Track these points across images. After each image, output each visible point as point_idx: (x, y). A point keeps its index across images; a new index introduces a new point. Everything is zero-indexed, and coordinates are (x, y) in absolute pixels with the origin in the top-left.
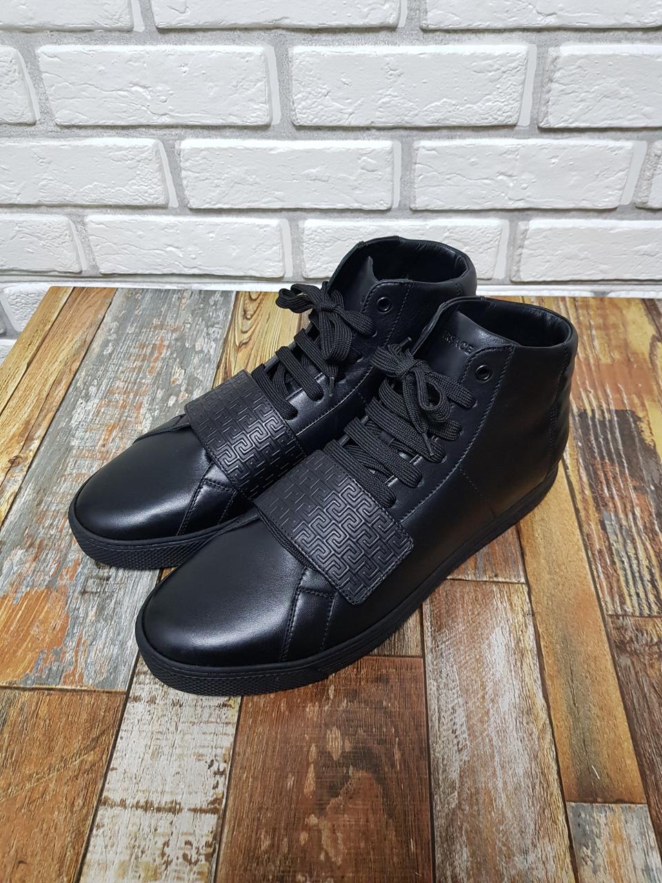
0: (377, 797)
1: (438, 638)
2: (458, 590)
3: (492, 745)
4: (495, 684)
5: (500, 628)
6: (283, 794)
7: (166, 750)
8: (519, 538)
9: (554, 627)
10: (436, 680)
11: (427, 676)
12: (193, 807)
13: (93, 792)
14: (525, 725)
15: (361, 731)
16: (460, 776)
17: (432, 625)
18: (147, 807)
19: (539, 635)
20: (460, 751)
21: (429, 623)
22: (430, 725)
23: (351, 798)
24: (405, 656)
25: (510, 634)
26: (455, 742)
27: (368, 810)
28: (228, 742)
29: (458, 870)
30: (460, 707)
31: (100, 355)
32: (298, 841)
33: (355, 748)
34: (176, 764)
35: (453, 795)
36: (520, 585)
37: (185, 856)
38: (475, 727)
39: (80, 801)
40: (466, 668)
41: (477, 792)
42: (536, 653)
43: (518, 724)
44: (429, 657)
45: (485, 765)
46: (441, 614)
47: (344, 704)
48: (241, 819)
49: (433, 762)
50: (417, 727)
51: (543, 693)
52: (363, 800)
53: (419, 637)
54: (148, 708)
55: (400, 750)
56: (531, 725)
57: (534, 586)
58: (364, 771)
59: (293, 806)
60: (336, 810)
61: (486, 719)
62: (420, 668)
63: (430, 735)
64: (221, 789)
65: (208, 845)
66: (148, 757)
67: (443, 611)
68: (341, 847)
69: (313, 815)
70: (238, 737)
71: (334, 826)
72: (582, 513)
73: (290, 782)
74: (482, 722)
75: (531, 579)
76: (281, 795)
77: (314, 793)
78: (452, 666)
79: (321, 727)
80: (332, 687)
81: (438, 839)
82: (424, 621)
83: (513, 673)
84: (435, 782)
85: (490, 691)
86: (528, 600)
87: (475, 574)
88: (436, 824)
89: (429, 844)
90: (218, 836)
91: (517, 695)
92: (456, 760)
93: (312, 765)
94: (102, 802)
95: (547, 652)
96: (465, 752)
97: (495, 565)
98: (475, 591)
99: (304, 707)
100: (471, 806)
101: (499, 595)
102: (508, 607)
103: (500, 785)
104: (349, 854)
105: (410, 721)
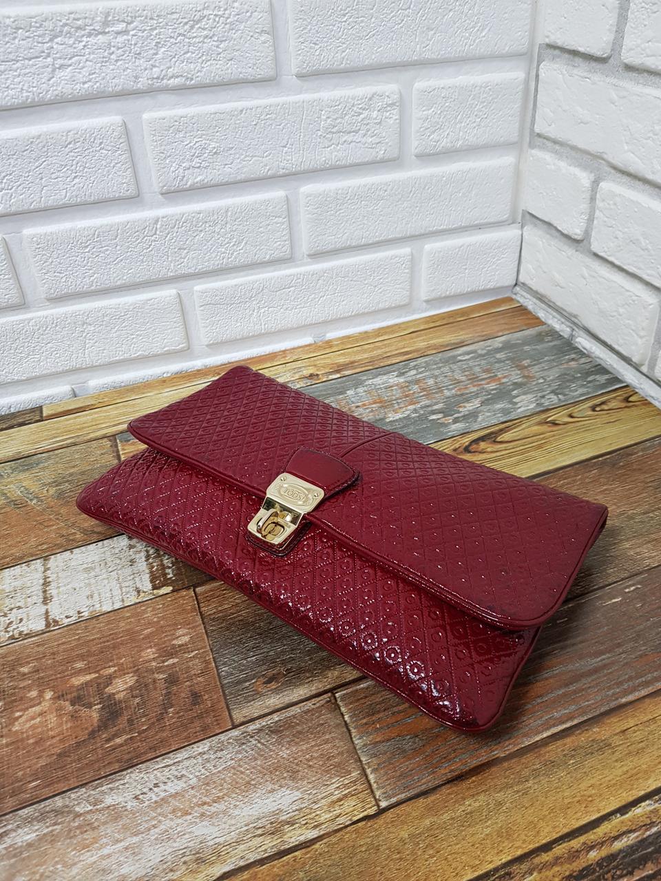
0: (76, 738)
1: (262, 734)
2: (333, 735)
3: (149, 830)
4: (224, 812)
5: (300, 796)
6: (69, 664)
7: (93, 574)
8: (449, 782)
9: (329, 863)
10: (211, 748)
11: (213, 738)
12: (49, 610)
13: (53, 550)
14: (183, 860)
15: (137, 700)
16: (109, 807)
17: (277, 722)
18: (46, 583)
19: (308, 847)
20: (136, 798)
21: (277, 719)
22: (158, 759)
23: (72, 716)
24: (229, 710)
25: (297, 810)
26: (145, 790)
27: (63, 734)
28: (107, 607)
29: (14, 834)
30: (186, 782)
31: (455, 357)
32: (29, 691)
33: (120, 702)
34: (82, 585)
35: (88, 805)
36: (374, 803)
37: (12, 622)
38: (166, 805)
39: (45, 546)
40: (234, 774)
41: (94, 829)
42: (282, 848)
43: (181, 852)
44: (235, 733)
45: (125, 828)
46: (293, 727)
47: (161, 676)
48: (43, 645)
49: (119, 776)
50: (153, 748)
51: (229, 872)
52: (71, 727)
53: (256, 715)
54: (124, 548)
55: (125, 741)
56: (184, 868)
57: (381, 821)
58: (98, 718)
59: (59, 676)
60: (60, 709)
61: (180, 814)
62: (220, 728)
63: (148, 763)
64: (66, 621)
65: (20, 633)
66: (85, 566)
67: (299, 728)
68: (28, 725)
69: (52, 693)
70: (113, 613)
71: (45, 712)
72: (545, 857)
73: (79, 665)
74: (174, 811)
75: (389, 814)
76: (67, 663)
77: (72, 686)
78: (232, 759)
79: (134, 667)
80: (176, 660)
81: (43, 804)
82: (278, 713)
83: (246, 828)
84: (98, 784)
85: (214, 809)
86: (355, 819)
87: (364, 745)
88: (57, 798)
89: (36, 798)
90: (29, 636)
91: (217, 840)
92: (125, 797)
93: (97, 675)
94: (46, 558)
95: (288, 863)
96: (135, 803)
97: (390, 764)
98: (341, 753)
99: (151, 647)
100: (78, 827)
101: (346, 782)
102: (334, 798)
103: (106, 851)
104: (22, 733)
105: (157, 740)
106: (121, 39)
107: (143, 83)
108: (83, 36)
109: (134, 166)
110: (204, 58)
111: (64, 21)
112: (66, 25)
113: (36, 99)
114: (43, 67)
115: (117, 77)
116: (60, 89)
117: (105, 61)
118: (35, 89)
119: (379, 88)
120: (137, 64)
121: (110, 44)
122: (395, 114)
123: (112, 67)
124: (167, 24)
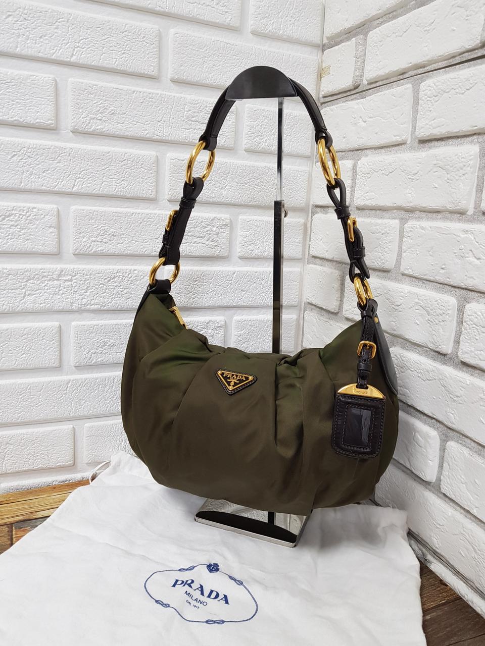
106: (67, 283)
107: (75, 306)
108: (45, 280)
109: (60, 350)
110: (113, 296)
111: (37, 273)
112: (37, 274)
113: (11, 310)
114: (19, 294)
115: (61, 302)
116: (26, 305)
117: (55, 293)
118: (11, 305)
119: (213, 318)
120: (74, 296)
121: (60, 285)
122: (222, 332)
123: (59, 297)
124: (95, 278)
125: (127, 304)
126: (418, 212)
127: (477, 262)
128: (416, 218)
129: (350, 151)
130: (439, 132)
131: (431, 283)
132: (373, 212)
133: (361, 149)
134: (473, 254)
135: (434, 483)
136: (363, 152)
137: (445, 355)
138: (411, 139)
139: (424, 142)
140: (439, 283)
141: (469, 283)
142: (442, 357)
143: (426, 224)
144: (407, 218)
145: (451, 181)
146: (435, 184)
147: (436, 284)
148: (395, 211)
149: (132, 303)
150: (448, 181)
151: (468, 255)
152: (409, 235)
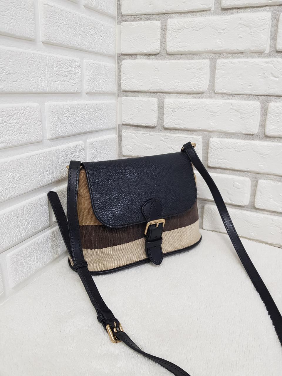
119: (78, 143)
125: (26, 139)
126: (225, 54)
127: (277, 79)
128: (224, 58)
129: (156, 14)
130: (242, 3)
131: (239, 96)
132: (184, 56)
133: (166, 13)
134: (273, 75)
135: (248, 205)
136: (170, 15)
137: (253, 135)
138: (215, 7)
139: (226, 9)
140: (245, 95)
141: (271, 92)
142: (251, 136)
143: (236, 60)
144: (216, 58)
145: (253, 33)
146: (240, 36)
147: (243, 96)
148: (204, 54)
149: (29, 137)
150: (251, 33)
151: (269, 76)
152: (222, 68)
